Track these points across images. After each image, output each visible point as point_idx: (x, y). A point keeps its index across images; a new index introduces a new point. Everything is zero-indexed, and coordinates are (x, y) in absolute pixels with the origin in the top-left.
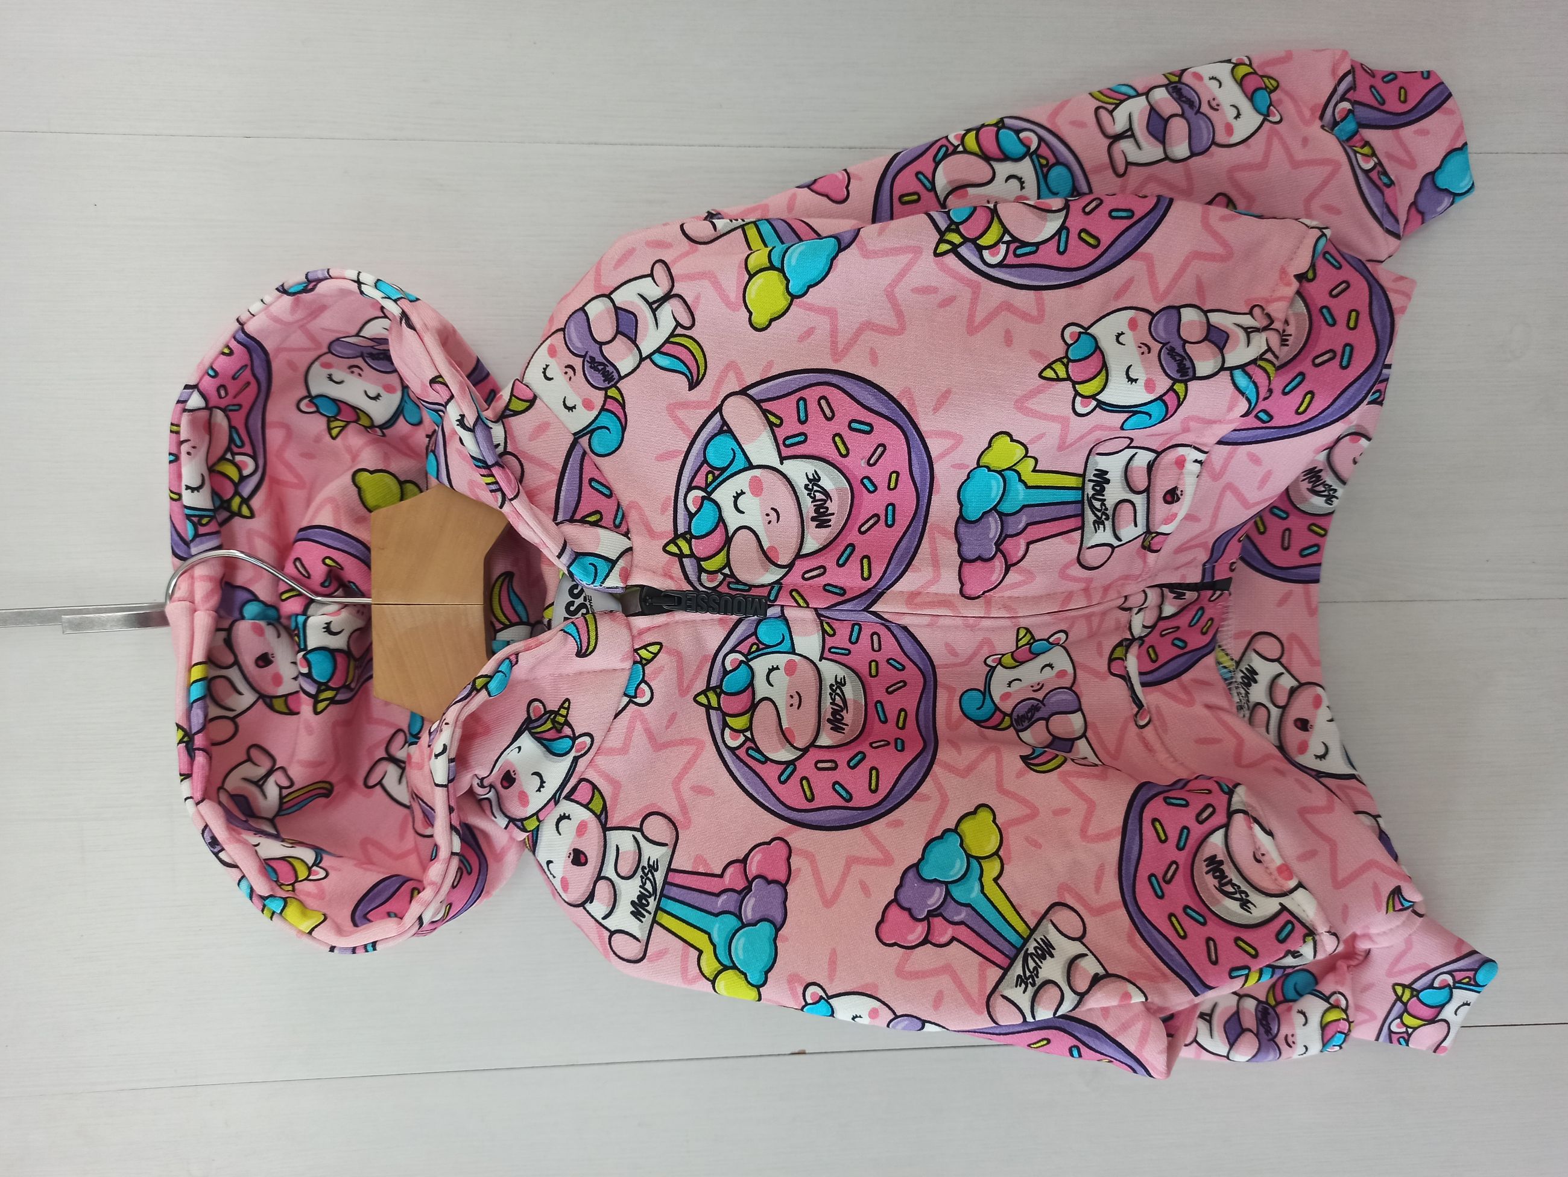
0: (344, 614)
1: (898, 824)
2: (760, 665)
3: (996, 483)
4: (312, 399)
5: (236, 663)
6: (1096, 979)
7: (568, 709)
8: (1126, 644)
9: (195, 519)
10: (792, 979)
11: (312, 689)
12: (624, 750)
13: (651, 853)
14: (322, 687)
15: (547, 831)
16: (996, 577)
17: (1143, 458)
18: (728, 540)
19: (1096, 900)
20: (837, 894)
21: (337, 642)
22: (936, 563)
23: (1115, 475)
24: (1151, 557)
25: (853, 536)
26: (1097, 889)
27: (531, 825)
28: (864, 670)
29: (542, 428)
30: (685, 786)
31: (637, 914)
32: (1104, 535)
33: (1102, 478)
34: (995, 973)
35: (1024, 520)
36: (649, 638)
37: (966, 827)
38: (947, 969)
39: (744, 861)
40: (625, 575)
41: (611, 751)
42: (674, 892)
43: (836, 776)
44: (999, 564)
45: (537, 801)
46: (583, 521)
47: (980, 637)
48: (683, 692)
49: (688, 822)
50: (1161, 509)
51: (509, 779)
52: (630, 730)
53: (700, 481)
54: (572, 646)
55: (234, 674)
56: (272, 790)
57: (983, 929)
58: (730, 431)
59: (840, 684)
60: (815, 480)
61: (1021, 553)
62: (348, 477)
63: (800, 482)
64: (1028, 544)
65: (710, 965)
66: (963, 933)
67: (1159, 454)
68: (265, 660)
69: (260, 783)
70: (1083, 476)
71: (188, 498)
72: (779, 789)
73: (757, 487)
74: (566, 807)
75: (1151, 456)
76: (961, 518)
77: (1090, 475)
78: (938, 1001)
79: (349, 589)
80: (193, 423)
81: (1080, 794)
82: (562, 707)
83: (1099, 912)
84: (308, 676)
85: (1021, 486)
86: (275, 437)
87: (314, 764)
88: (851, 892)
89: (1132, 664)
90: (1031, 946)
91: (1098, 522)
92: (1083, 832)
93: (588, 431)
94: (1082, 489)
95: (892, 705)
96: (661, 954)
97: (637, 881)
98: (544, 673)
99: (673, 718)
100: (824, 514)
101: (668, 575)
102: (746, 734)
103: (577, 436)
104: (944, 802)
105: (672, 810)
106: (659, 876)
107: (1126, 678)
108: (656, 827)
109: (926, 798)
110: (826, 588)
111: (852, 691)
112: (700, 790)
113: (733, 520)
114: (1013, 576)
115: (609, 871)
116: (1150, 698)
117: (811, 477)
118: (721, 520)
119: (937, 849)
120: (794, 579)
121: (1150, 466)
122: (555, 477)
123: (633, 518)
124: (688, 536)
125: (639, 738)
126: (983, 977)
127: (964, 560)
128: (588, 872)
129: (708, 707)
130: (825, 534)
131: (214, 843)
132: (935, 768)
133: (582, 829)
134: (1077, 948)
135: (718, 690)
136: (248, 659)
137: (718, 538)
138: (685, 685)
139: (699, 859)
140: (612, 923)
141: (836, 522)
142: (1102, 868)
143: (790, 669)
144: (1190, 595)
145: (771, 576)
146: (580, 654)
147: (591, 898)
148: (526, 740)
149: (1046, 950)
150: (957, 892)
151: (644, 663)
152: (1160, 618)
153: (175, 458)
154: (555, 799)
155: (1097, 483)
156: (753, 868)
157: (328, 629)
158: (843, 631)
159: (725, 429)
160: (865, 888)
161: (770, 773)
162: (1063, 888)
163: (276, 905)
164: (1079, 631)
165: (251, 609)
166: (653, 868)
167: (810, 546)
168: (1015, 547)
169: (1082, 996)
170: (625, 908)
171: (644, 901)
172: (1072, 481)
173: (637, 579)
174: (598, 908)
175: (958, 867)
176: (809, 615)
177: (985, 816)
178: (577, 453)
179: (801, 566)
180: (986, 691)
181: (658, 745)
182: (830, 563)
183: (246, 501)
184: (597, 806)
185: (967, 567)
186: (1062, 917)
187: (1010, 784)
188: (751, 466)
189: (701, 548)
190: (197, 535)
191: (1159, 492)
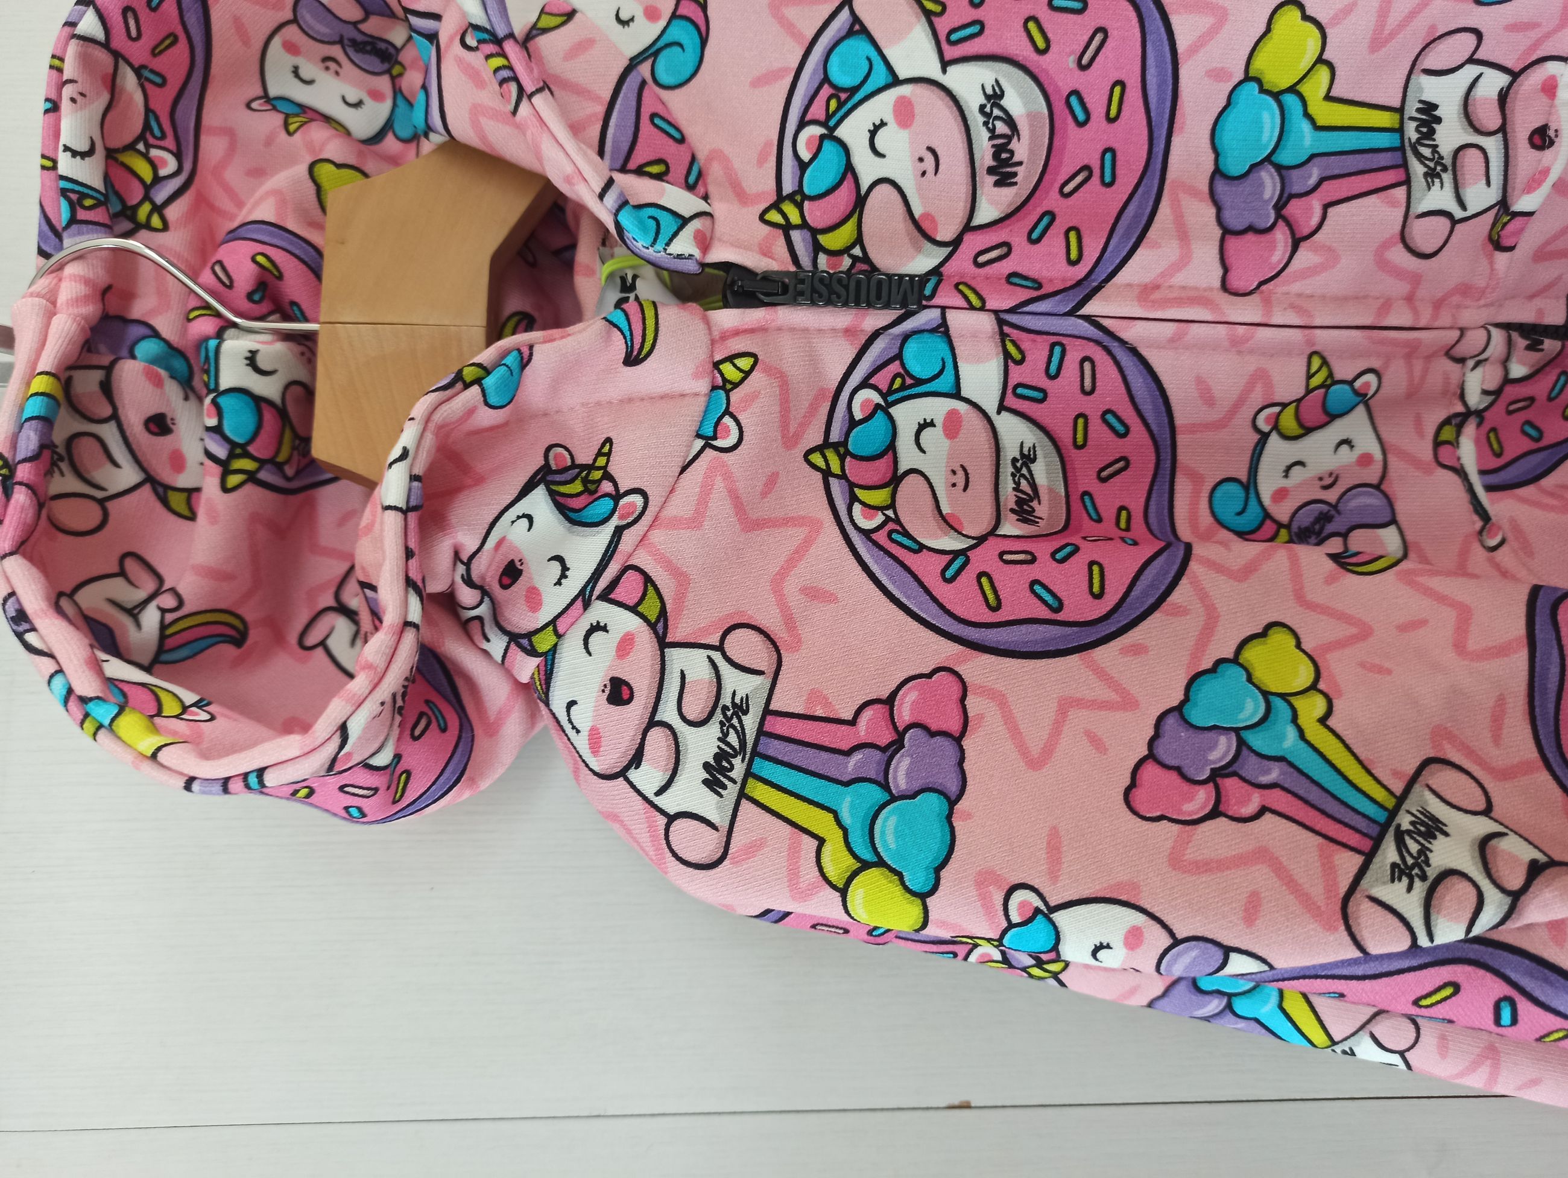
0: (280, 347)
1: (1138, 650)
2: (907, 414)
3: (1269, 116)
4: (271, 102)
5: (115, 417)
6: (1535, 870)
7: (608, 455)
8: (1457, 421)
9: (74, 197)
10: (984, 879)
11: (221, 452)
12: (695, 521)
13: (737, 684)
14: (237, 450)
15: (570, 652)
16: (1279, 255)
17: (1493, 82)
18: (860, 201)
19: (1498, 757)
20: (1048, 751)
21: (268, 388)
22: (1183, 235)
23: (1449, 110)
24: (1501, 258)
25: (1051, 200)
26: (1497, 739)
27: (544, 643)
28: (1064, 435)
29: (584, 46)
30: (792, 586)
31: (713, 784)
32: (1440, 197)
33: (1429, 115)
34: (1350, 863)
35: (1314, 174)
36: (737, 345)
37: (1250, 655)
38: (1262, 855)
39: (889, 701)
40: (704, 242)
41: (676, 523)
42: (774, 747)
43: (1034, 572)
44: (1281, 237)
45: (554, 600)
46: (640, 172)
47: (1251, 364)
48: (789, 440)
49: (797, 643)
50: (1526, 157)
51: (512, 572)
52: (706, 490)
53: (817, 111)
54: (618, 347)
55: (109, 433)
56: (151, 618)
57: (1314, 795)
58: (864, 31)
59: (1027, 458)
60: (995, 97)
61: (1315, 220)
62: (302, 169)
63: (973, 100)
64: (1326, 207)
65: (837, 862)
66: (1278, 799)
67: (1515, 75)
68: (159, 424)
69: (134, 612)
70: (1400, 110)
71: (66, 165)
72: (942, 590)
73: (905, 113)
74: (601, 611)
75: (1503, 79)
76: (1218, 173)
77: (1411, 109)
78: (1252, 910)
79: (287, 310)
80: (85, 60)
81: (1442, 599)
82: (600, 454)
83: (1505, 774)
84: (217, 430)
85: (1306, 126)
86: (212, 147)
87: (217, 575)
88: (1073, 745)
89: (1468, 452)
90: (1405, 821)
91: (1432, 175)
92: (1460, 647)
93: (651, 53)
94: (1400, 130)
95: (1108, 498)
96: (754, 848)
97: (713, 730)
98: (573, 398)
99: (772, 481)
100: (1007, 163)
101: (766, 253)
102: (886, 512)
103: (634, 63)
104: (1212, 618)
105: (771, 620)
106: (750, 722)
107: (1460, 472)
108: (743, 645)
109: (1180, 611)
110: (1012, 278)
111: (1044, 471)
112: (814, 594)
113: (868, 169)
114: (1305, 257)
115: (668, 713)
116: (1499, 506)
117: (989, 91)
118: (849, 169)
119: (1207, 689)
120: (961, 264)
121: (1503, 97)
122: (600, 109)
123: (715, 173)
124: (799, 197)
125: (720, 505)
126: (1329, 870)
127: (1227, 232)
128: (636, 712)
129: (827, 473)
130: (1008, 196)
131: (20, 618)
132: (1193, 566)
133: (625, 645)
134: (1484, 826)
135: (842, 449)
136: (134, 418)
137: (844, 197)
138: (792, 430)
139: (814, 696)
140: (670, 802)
141: (1026, 176)
142: (1501, 702)
143: (952, 426)
144: (1550, 345)
145: (922, 262)
146: (632, 359)
147: (637, 759)
148: (539, 502)
149: (1432, 828)
150: (1257, 740)
151: (727, 387)
152: (1507, 381)
153: (53, 107)
154: (584, 598)
155: (1422, 123)
156: (905, 713)
157: (252, 359)
158: (1037, 352)
159: (858, 29)
160: (1096, 742)
161: (928, 568)
162: (1440, 733)
163: (103, 712)
164: (1396, 378)
165: (147, 348)
166: (741, 708)
167: (986, 213)
168: (1305, 212)
169: (1516, 897)
170: (693, 773)
171: (725, 764)
172: (1385, 119)
173: (718, 254)
174: (648, 777)
175: (1252, 709)
176: (985, 322)
177: (1280, 639)
178: (632, 82)
179: (973, 243)
180: (1250, 485)
181: (750, 524)
182: (1018, 241)
183: (158, 209)
184: (651, 608)
185: (1232, 243)
186: (1442, 779)
187: (1317, 592)
188: (896, 81)
189: (816, 213)
190: (73, 221)
191: (1521, 132)
